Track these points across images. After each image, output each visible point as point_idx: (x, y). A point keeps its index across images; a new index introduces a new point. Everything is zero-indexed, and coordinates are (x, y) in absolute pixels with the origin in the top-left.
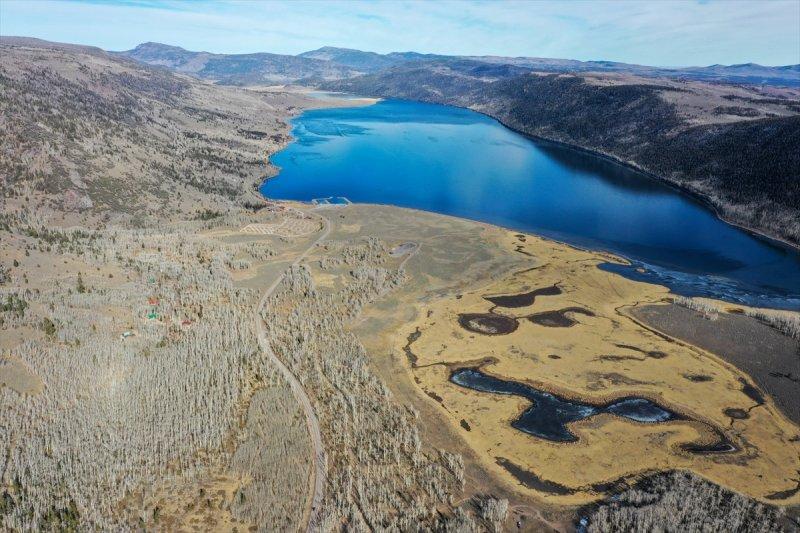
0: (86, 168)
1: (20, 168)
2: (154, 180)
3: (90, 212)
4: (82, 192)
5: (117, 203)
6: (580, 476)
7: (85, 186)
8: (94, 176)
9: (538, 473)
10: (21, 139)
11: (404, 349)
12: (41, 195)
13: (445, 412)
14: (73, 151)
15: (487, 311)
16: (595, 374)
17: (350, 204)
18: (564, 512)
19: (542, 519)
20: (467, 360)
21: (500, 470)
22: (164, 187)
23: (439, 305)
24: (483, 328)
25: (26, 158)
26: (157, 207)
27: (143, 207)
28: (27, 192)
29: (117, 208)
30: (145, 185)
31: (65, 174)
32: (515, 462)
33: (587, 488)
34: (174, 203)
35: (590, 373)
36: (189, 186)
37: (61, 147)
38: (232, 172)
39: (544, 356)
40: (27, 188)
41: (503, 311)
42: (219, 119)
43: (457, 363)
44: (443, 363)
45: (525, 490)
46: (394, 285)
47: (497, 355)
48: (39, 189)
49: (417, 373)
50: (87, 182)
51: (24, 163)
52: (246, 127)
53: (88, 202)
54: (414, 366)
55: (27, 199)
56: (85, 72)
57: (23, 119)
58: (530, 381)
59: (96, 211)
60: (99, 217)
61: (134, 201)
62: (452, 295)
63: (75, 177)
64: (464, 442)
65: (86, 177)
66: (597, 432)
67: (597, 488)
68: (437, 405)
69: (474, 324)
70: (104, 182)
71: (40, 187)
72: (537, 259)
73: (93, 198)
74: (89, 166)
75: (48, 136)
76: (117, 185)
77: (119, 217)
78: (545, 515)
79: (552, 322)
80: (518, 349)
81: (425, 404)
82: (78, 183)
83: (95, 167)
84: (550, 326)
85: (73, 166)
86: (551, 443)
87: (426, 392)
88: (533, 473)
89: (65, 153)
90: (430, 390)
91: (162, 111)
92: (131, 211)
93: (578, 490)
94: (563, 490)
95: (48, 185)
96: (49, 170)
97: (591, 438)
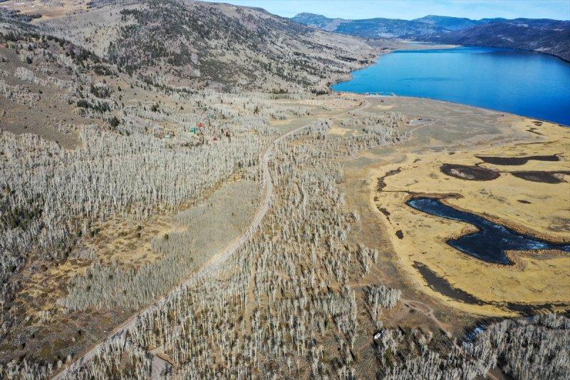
0: (204, 53)
1: (161, 49)
2: (251, 68)
3: (197, 80)
4: (196, 67)
5: (217, 77)
6: (498, 293)
7: (199, 63)
8: (208, 58)
9: (451, 281)
10: (167, 32)
11: (378, 179)
12: (170, 66)
13: (387, 223)
14: (199, 43)
15: (473, 165)
16: (564, 220)
17: (395, 96)
18: (461, 317)
19: (433, 317)
20: (433, 192)
21: (415, 271)
22: (256, 73)
23: (429, 156)
24: (462, 175)
25: (166, 44)
26: (245, 82)
27: (235, 82)
28: (162, 64)
29: (216, 79)
30: (242, 69)
31: (188, 55)
32: (433, 268)
33: (501, 304)
34: (258, 83)
35: (558, 218)
36: (276, 76)
37: (192, 40)
38: (315, 74)
39: (513, 200)
40: (162, 62)
41: (489, 166)
42: (325, 49)
43: (422, 193)
44: (408, 192)
45: (429, 291)
46: (396, 141)
47: (464, 193)
48: (169, 62)
49: (378, 194)
50: (201, 61)
51: (166, 46)
52: (343, 55)
53: (197, 73)
54: (380, 190)
55: (161, 68)
56: (239, 13)
57: (173, 21)
58: (488, 215)
59: (201, 79)
60: (202, 83)
61: (230, 77)
62: (446, 152)
63: (194, 58)
64: (391, 245)
65: (202, 58)
66: (541, 263)
67: (512, 306)
68: (384, 217)
69: (454, 171)
70: (213, 63)
71: (170, 62)
72: (546, 137)
73: (201, 71)
74: (206, 53)
75: (186, 32)
76: (221, 66)
77: (216, 85)
78: (438, 315)
79: (538, 179)
80: (488, 192)
81: (371, 214)
82: (195, 62)
83: (210, 54)
84: (532, 181)
85: (196, 51)
86: (480, 261)
87: (378, 208)
88: (446, 281)
89: (193, 43)
90: (383, 207)
91: (285, 40)
92: (225, 82)
93: (490, 303)
94: (471, 300)
95: (175, 61)
96: (178, 51)
97: (530, 266)
